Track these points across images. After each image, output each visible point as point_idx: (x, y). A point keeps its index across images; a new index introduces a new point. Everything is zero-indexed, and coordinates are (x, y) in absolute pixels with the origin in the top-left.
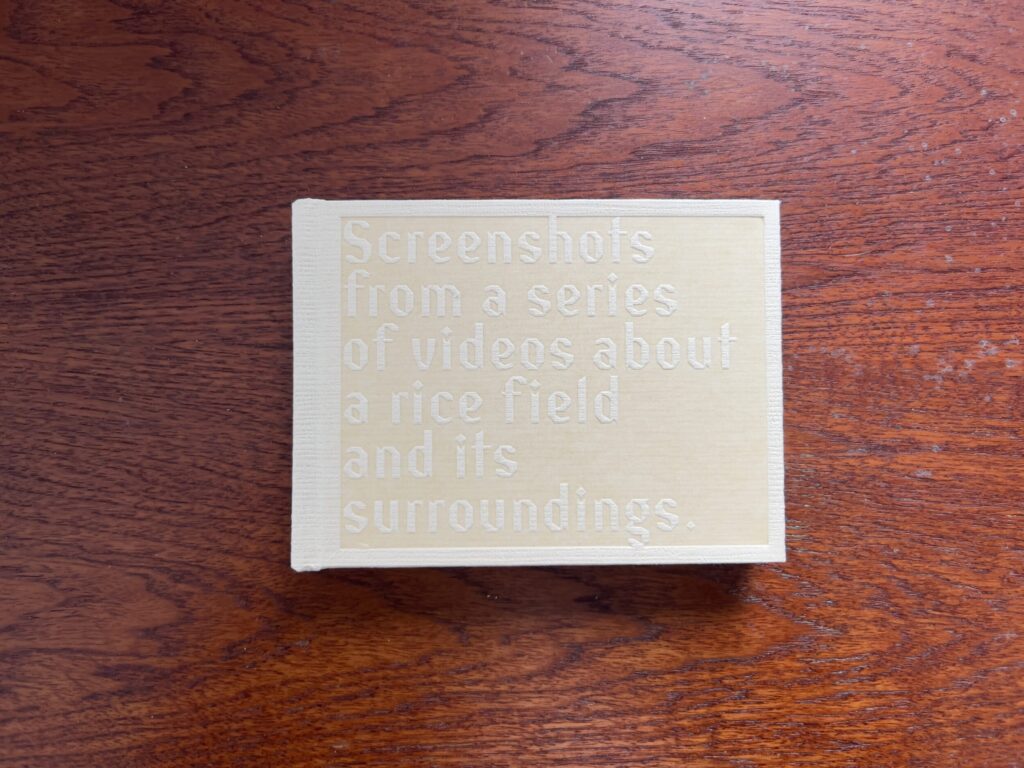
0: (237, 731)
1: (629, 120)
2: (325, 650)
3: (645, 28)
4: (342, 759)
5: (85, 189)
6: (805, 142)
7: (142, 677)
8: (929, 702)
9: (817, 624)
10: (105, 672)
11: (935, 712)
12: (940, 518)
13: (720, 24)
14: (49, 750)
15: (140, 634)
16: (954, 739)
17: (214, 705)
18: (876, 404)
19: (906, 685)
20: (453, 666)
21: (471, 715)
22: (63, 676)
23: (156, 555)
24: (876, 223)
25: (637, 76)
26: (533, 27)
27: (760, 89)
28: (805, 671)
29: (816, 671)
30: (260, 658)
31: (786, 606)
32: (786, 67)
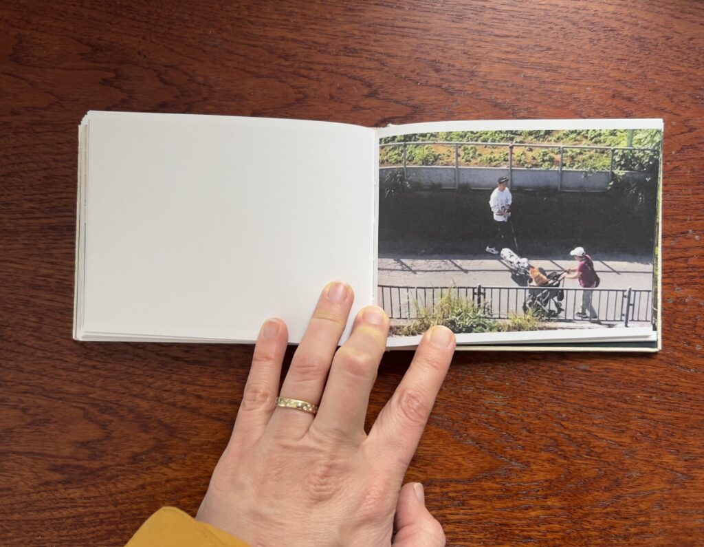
0: (136, 510)
2: (195, 461)
3: (417, 71)
5: (56, 161)
7: (78, 473)
8: (581, 514)
9: (511, 460)
10: (55, 469)
11: (584, 521)
12: (594, 396)
14: (16, 516)
15: (78, 445)
16: (596, 539)
17: (122, 493)
19: (566, 503)
22: (27, 469)
23: (91, 396)
25: (411, 103)
26: (346, 68)
28: (502, 490)
29: (508, 490)
30: (152, 464)
31: (491, 448)
32: (508, 100)
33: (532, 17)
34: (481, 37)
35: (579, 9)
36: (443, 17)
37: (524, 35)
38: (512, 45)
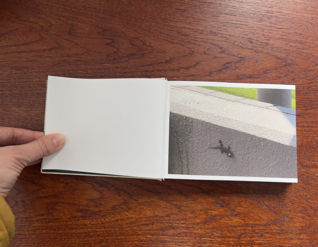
0: (114, 231)
1: (236, 68)
2: (140, 210)
3: (242, 43)
4: (143, 242)
6: (287, 77)
7: (88, 213)
9: (284, 216)
10: (79, 211)
13: (264, 43)
14: (60, 231)
15: (89, 200)
17: (108, 223)
18: (305, 153)
19: (310, 237)
20: (176, 218)
21: (180, 233)
22: (66, 210)
24: (307, 101)
25: (239, 56)
26: (211, 41)
27: (275, 61)
28: (280, 230)
29: (283, 230)
30: (122, 211)
31: (275, 210)
32: (282, 56)
33: (293, 21)
34: (271, 29)
35: (314, 18)
36: (254, 20)
37: (289, 28)
38: (284, 32)
